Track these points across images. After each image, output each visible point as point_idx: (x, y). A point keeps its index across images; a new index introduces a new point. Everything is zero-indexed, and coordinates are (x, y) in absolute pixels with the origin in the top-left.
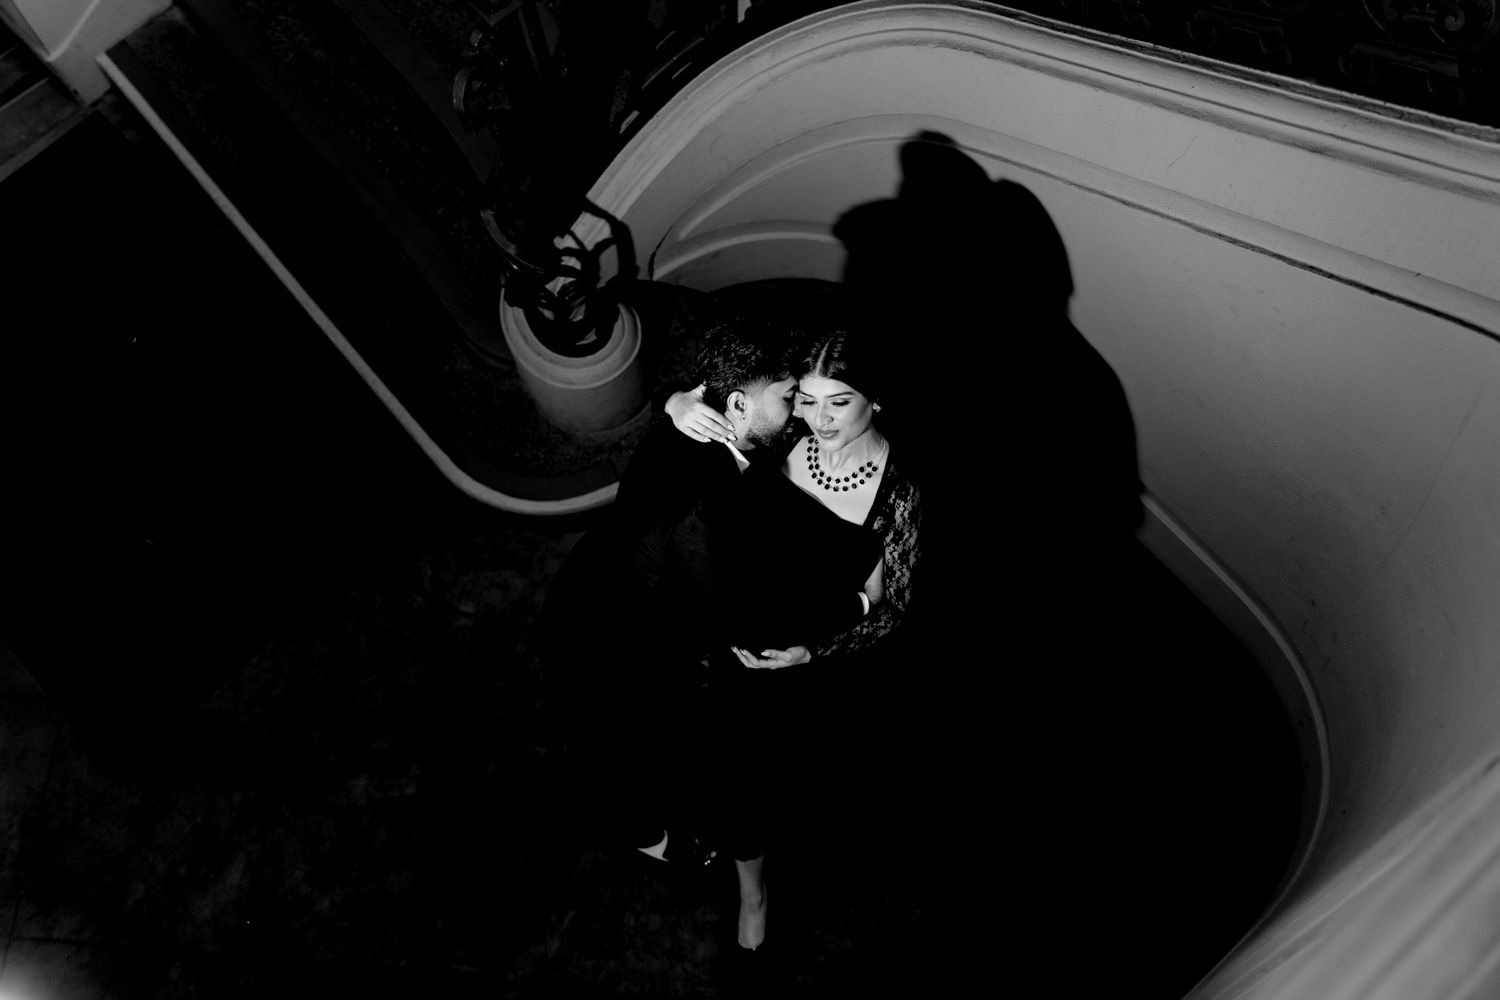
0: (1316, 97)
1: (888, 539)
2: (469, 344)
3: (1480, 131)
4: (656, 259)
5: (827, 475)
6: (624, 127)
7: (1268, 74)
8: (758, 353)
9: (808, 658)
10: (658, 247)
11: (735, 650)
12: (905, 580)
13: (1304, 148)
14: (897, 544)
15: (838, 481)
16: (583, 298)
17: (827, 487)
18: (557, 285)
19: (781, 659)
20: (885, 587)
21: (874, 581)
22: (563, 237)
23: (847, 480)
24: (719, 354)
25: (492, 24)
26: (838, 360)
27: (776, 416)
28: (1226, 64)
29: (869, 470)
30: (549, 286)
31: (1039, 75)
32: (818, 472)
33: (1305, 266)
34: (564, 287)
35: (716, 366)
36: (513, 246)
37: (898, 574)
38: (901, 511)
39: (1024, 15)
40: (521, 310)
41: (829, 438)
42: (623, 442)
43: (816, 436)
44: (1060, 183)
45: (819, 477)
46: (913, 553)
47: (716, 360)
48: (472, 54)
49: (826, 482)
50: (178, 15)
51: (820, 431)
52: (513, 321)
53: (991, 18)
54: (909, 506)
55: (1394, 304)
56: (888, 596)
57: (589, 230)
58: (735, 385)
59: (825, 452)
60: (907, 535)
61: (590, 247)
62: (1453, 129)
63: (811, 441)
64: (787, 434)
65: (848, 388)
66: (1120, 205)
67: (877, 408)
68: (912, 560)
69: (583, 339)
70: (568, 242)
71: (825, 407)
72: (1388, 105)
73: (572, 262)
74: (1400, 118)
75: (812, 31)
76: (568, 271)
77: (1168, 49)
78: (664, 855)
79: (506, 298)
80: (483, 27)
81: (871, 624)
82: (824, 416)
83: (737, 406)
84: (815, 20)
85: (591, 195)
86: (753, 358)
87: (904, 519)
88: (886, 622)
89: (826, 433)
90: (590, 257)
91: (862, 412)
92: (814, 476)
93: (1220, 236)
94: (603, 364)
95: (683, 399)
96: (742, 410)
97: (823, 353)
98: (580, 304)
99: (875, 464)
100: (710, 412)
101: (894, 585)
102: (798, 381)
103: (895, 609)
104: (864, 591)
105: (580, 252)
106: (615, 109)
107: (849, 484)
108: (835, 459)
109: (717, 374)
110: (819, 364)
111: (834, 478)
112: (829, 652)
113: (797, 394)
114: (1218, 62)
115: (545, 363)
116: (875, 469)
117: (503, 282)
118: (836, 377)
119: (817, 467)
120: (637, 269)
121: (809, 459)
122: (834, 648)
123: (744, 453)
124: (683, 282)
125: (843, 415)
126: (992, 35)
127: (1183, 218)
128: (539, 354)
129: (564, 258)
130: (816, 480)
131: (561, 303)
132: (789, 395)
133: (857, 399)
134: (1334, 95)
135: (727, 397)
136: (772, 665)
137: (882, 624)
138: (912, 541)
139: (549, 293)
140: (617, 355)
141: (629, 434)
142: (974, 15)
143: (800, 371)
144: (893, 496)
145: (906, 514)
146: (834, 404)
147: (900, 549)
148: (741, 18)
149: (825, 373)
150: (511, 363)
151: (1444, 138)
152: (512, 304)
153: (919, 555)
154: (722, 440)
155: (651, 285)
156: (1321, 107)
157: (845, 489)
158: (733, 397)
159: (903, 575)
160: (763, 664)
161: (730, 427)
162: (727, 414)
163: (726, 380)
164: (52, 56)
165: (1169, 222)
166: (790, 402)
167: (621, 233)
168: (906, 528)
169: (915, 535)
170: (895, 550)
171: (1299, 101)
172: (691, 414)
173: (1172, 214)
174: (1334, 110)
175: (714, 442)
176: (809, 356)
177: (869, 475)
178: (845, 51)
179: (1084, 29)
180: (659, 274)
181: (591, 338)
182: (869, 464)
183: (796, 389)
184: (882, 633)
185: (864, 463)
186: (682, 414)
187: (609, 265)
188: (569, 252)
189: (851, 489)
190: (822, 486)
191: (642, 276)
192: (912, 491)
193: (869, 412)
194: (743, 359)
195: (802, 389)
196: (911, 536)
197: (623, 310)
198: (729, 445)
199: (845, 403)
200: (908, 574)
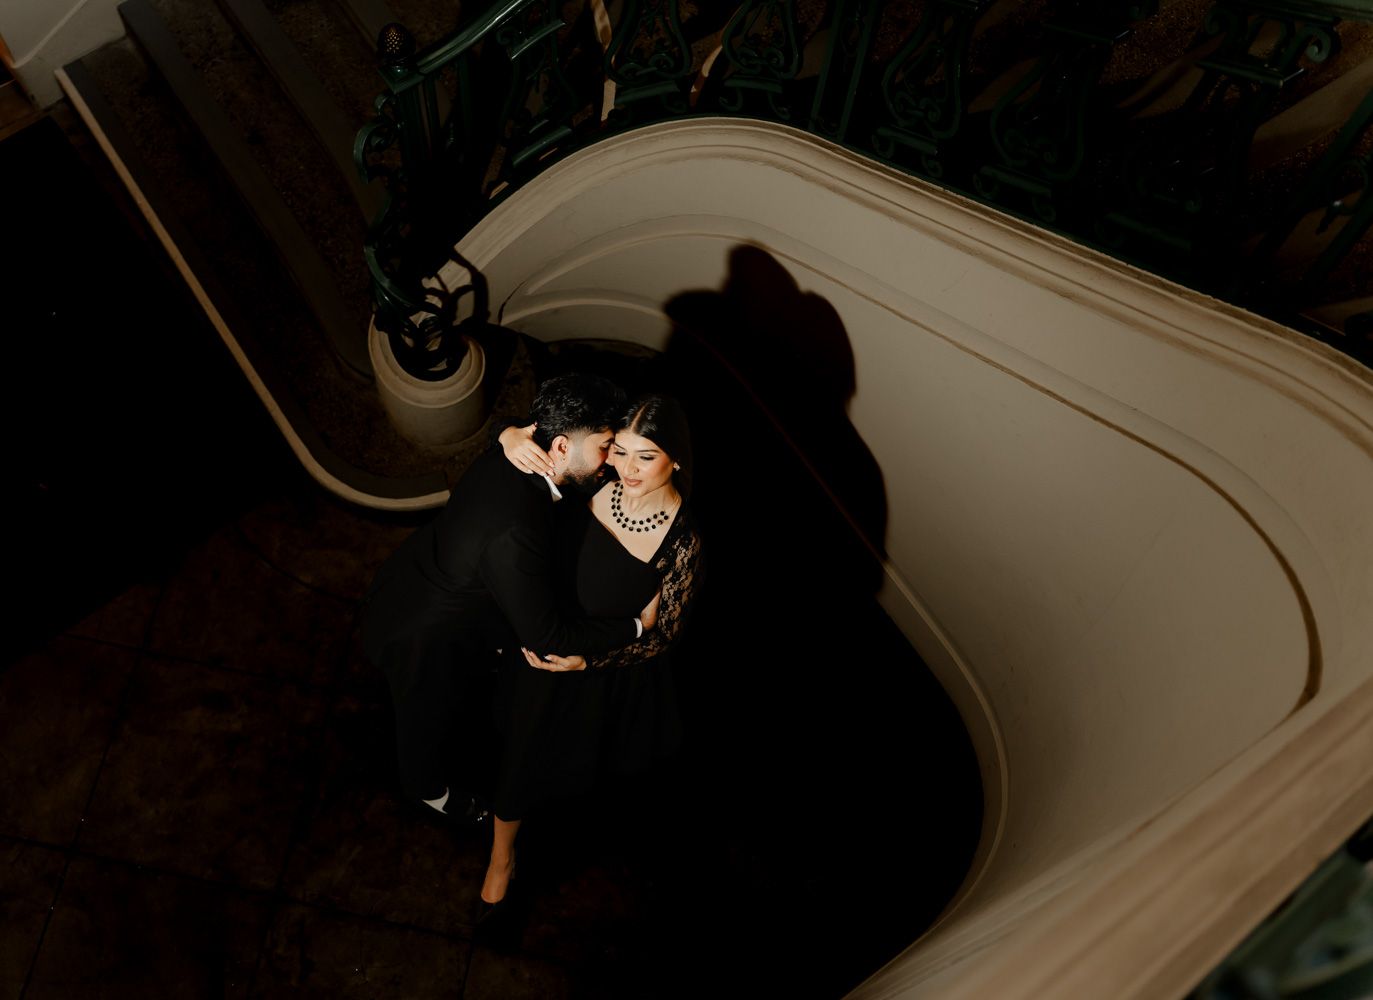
0: (1071, 251)
1: (668, 578)
2: (339, 357)
3: (1201, 298)
4: (505, 308)
5: (625, 516)
6: (494, 194)
7: (1035, 227)
8: (585, 407)
9: (584, 666)
10: (509, 298)
11: (524, 650)
12: (676, 614)
13: (1055, 292)
14: (674, 583)
15: (634, 522)
16: (439, 332)
17: (624, 526)
18: (419, 318)
19: (560, 664)
20: (658, 616)
21: (649, 610)
22: (430, 278)
23: (641, 523)
24: (552, 403)
25: (395, 92)
26: (651, 422)
27: (592, 462)
28: (1001, 213)
29: (661, 518)
30: (412, 318)
31: (845, 200)
32: (618, 512)
33: (1042, 390)
34: (425, 321)
35: (547, 412)
36: (387, 280)
37: (671, 608)
38: (683, 556)
39: (839, 149)
40: (386, 335)
41: (634, 486)
42: (457, 458)
43: (622, 482)
44: (851, 292)
45: (619, 517)
46: (686, 593)
47: (548, 407)
48: (374, 114)
49: (624, 522)
50: (129, 45)
51: (626, 479)
52: (379, 344)
53: (812, 147)
54: (689, 555)
55: (1112, 430)
56: (659, 625)
57: (453, 276)
58: (562, 429)
59: (627, 497)
60: (684, 577)
61: (451, 290)
62: (1180, 293)
63: (617, 485)
64: (599, 478)
65: (655, 447)
66: (898, 318)
67: (677, 467)
68: (684, 598)
69: (435, 366)
70: (434, 283)
71: (634, 459)
72: (1130, 266)
73: (435, 301)
74: (1138, 278)
75: (662, 137)
76: (431, 308)
77: (955, 195)
78: (444, 808)
79: (375, 323)
80: (388, 93)
81: (641, 645)
82: (631, 467)
83: (560, 448)
84: (666, 128)
85: (458, 247)
86: (580, 410)
87: (683, 563)
88: (654, 646)
89: (631, 481)
90: (450, 299)
91: (664, 468)
92: (615, 515)
93: (977, 355)
94: (449, 389)
95: (515, 434)
96: (564, 452)
97: (639, 414)
98: (437, 337)
99: (667, 514)
100: (536, 449)
101: (666, 617)
102: (615, 435)
103: (663, 637)
104: (640, 618)
105: (442, 294)
106: (489, 177)
107: (642, 527)
108: (635, 504)
109: (548, 419)
110: (634, 423)
111: (631, 519)
112: (602, 664)
113: (612, 446)
114: (995, 211)
115: (401, 382)
116: (666, 518)
117: (374, 309)
118: (648, 435)
119: (619, 508)
120: (488, 314)
121: (613, 500)
122: (607, 661)
123: (559, 487)
124: (525, 331)
125: (648, 469)
126: (811, 162)
127: (950, 336)
128: (396, 374)
129: (428, 296)
130: (616, 518)
131: (421, 334)
132: (605, 445)
133: (661, 457)
134: (1088, 252)
135: (553, 439)
136: (553, 668)
137: (650, 647)
138: (687, 583)
139: (412, 325)
140: (461, 384)
141: (463, 451)
142: (799, 143)
143: (617, 426)
144: (677, 543)
145: (686, 560)
146: (642, 457)
147: (676, 588)
148: (604, 117)
149: (638, 431)
150: (372, 378)
151: (1171, 300)
152: (379, 329)
153: (691, 595)
154: (542, 474)
155: (499, 329)
156: (1074, 260)
157: (639, 530)
158: (558, 441)
159: (675, 610)
160: (545, 666)
161: (551, 464)
162: (550, 453)
163: (554, 425)
164: (17, 65)
165: (936, 338)
166: (605, 451)
167: (479, 282)
168: (684, 572)
169: (690, 579)
170: (672, 588)
171: (1056, 252)
172: (520, 448)
173: (938, 330)
174: (1085, 264)
175: (535, 474)
176: (626, 415)
177: (660, 522)
178: (688, 158)
179: (888, 168)
180: (506, 321)
181: (442, 366)
182: (662, 513)
183: (612, 441)
184: (649, 655)
185: (658, 512)
186: (514, 446)
187: (466, 306)
188: (433, 291)
189: (643, 531)
190: (620, 524)
191: (492, 320)
192: (693, 542)
193: (670, 470)
194: (571, 410)
195: (617, 441)
196: (686, 578)
197: (472, 347)
198: (547, 479)
199: (651, 458)
200: (679, 609)
